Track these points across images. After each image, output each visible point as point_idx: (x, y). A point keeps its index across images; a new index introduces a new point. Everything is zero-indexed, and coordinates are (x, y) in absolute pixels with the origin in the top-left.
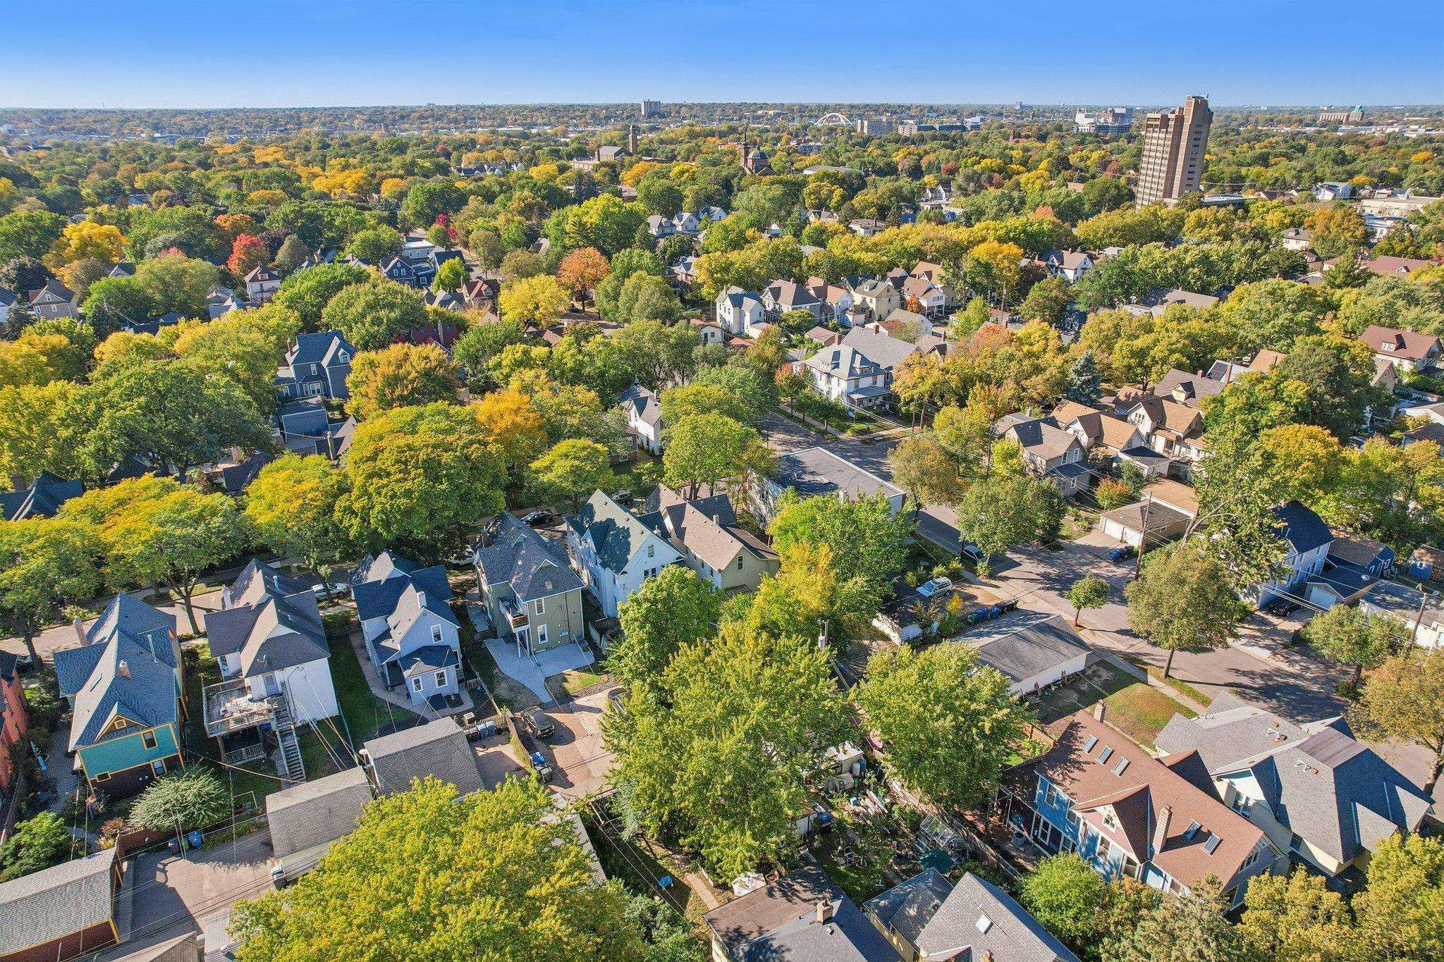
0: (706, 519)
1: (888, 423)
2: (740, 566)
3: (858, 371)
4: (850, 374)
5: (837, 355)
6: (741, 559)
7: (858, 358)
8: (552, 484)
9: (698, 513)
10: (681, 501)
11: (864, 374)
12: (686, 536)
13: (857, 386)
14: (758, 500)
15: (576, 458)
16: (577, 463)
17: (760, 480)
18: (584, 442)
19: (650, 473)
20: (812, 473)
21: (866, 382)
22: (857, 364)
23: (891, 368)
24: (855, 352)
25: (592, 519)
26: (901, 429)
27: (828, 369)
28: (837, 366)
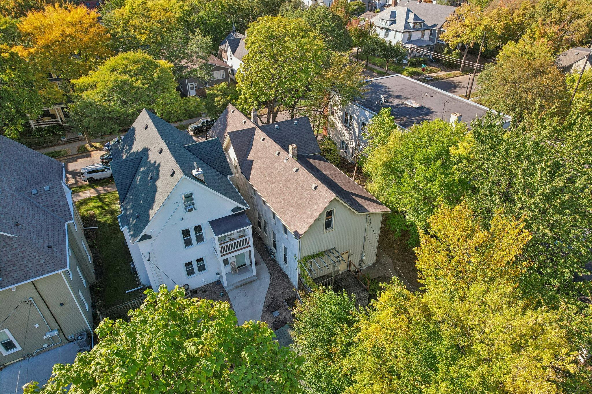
0: (279, 149)
1: (434, 68)
2: (328, 225)
3: (412, 25)
4: (406, 28)
5: (393, 14)
6: (329, 214)
7: (411, 15)
8: (93, 103)
9: (269, 141)
10: (250, 125)
11: (416, 29)
12: (253, 173)
13: (410, 38)
14: (339, 126)
15: (125, 72)
16: (125, 77)
17: (343, 103)
18: (140, 54)
19: (224, 95)
20: (398, 97)
21: (416, 35)
22: (411, 19)
23: (435, 26)
24: (409, 11)
25: (131, 148)
26: (443, 73)
27: (387, 25)
28: (394, 22)
